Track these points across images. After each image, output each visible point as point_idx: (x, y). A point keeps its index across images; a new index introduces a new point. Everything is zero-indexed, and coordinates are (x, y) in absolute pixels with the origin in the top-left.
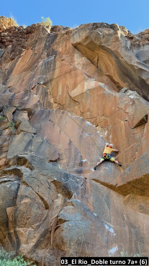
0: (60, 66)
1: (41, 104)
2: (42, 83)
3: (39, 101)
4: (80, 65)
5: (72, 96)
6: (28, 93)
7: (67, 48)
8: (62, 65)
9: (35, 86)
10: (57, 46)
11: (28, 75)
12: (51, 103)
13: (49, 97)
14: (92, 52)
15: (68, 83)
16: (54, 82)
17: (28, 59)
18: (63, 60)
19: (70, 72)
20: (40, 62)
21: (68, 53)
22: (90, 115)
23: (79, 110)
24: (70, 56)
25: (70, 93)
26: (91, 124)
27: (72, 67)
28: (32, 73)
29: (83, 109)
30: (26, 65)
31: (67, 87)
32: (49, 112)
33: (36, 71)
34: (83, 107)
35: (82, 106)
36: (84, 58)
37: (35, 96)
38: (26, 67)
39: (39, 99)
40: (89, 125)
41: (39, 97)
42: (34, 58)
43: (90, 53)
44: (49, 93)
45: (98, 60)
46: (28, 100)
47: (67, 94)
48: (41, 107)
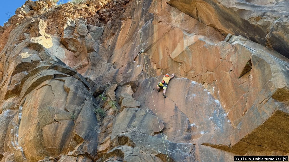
0: (158, 29)
1: (145, 73)
2: (142, 51)
3: (142, 70)
4: (178, 22)
5: (173, 57)
6: (131, 65)
7: (163, 8)
8: (160, 28)
9: (137, 56)
10: (153, 9)
11: (129, 46)
12: (154, 70)
13: (152, 63)
14: (189, 5)
15: (167, 45)
16: (154, 48)
17: (129, 30)
18: (159, 22)
19: (168, 33)
20: (139, 30)
21: (165, 13)
22: (194, 73)
23: (182, 70)
24: (166, 16)
25: (171, 55)
26: (197, 83)
27: (169, 26)
28: (132, 43)
29: (187, 69)
30: (128, 36)
31: (167, 49)
32: (153, 80)
33: (136, 40)
34: (186, 67)
35: (185, 65)
36: (182, 14)
37: (138, 66)
38: (127, 39)
39: (142, 69)
40: (195, 84)
41: (142, 66)
42: (134, 28)
43: (186, 6)
44: (151, 60)
45: (197, 12)
46: (132, 72)
47: (168, 57)
48: (145, 77)
